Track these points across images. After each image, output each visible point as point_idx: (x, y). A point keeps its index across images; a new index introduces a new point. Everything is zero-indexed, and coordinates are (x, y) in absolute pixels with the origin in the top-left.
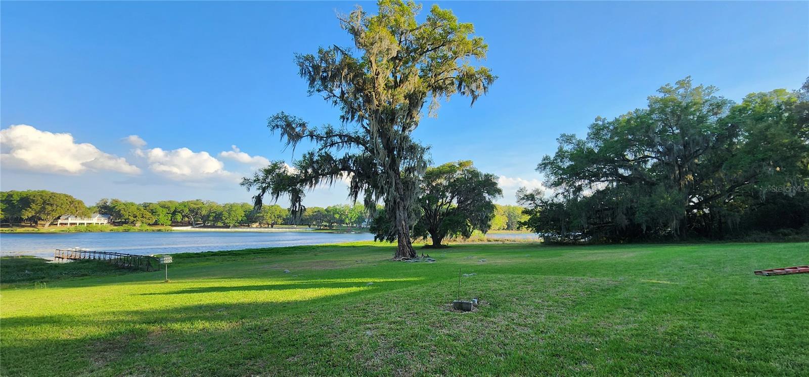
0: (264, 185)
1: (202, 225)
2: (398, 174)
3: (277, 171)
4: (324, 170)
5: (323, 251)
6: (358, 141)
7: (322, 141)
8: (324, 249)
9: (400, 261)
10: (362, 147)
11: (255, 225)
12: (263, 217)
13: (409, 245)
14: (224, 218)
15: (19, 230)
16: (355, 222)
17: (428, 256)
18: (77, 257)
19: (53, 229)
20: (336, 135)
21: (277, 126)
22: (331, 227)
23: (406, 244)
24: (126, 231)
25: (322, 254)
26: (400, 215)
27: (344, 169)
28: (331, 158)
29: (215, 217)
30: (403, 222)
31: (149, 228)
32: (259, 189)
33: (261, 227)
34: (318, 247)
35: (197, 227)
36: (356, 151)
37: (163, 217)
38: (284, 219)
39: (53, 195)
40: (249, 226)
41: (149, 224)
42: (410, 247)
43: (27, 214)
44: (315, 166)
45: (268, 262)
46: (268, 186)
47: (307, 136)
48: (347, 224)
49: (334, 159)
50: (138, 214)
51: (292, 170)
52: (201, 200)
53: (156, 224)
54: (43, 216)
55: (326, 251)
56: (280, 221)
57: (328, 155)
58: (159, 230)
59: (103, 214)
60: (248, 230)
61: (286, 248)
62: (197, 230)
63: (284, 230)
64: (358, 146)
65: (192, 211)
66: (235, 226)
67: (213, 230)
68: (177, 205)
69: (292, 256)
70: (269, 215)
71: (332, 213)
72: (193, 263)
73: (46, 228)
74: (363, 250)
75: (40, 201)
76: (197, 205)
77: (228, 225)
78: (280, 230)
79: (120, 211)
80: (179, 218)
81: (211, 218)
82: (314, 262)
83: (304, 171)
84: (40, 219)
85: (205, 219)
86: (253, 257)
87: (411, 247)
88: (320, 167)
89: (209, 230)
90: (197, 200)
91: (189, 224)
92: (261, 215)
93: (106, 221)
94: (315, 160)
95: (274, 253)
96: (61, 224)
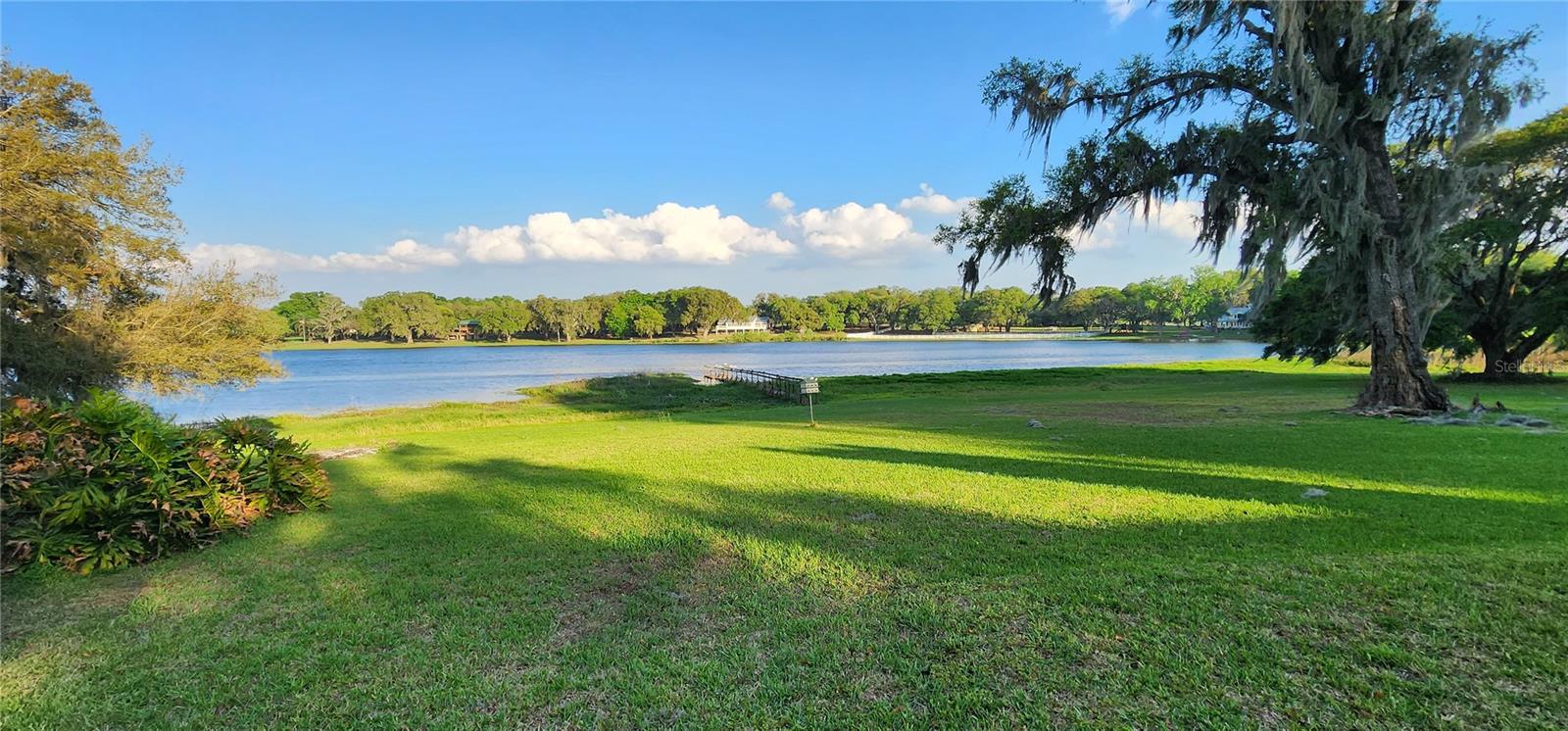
0: (981, 237)
1: (890, 329)
2: (1383, 155)
3: (1008, 200)
4: (1125, 180)
5: (1120, 380)
6: (1227, 80)
7: (1119, 107)
8: (1121, 376)
9: (1382, 417)
10: (1242, 97)
11: (975, 328)
12: (989, 311)
13: (1418, 372)
14: (922, 316)
15: (682, 340)
16: (1199, 316)
17: (1500, 408)
18: (725, 377)
19: (712, 339)
20: (1156, 82)
21: (1003, 95)
22: (1135, 328)
23: (1404, 368)
24: (789, 340)
25: (1117, 387)
26: (1383, 280)
27: (1181, 170)
28: (1145, 146)
29: (908, 315)
30: (1397, 303)
31: (818, 335)
32: (971, 246)
33: (987, 331)
34: (1108, 371)
35: (881, 334)
36: (1222, 111)
37: (835, 319)
38: (1031, 316)
39: (708, 292)
40: (964, 330)
41: (817, 330)
42: (1424, 379)
43: (686, 319)
44: (1100, 175)
45: (999, 400)
46: (988, 239)
47: (1077, 101)
48: (1176, 321)
49: (1154, 148)
50: (801, 315)
51: (1041, 194)
52: (885, 287)
53: (825, 329)
54: (702, 322)
55: (1126, 382)
56: (1023, 319)
57: (1136, 139)
58: (830, 339)
59: (761, 316)
60: (964, 337)
61: (1035, 371)
62: (882, 337)
63: (1031, 335)
64: (1228, 94)
65: (872, 306)
66: (941, 331)
67: (906, 337)
68: (852, 298)
69: (1048, 387)
70: (1001, 307)
71: (1138, 298)
72: (867, 393)
73: (704, 337)
74: (1227, 379)
75: (695, 301)
76: (880, 295)
77: (929, 328)
78: (1024, 336)
79: (779, 311)
80: (855, 318)
81: (902, 317)
82: (1101, 406)
83: (1070, 193)
84: (699, 326)
85: (893, 318)
86: (969, 387)
87: (1427, 376)
88: (1114, 175)
89: (901, 337)
90: (880, 287)
91: (871, 328)
92: (986, 308)
93: (765, 327)
94: (1099, 159)
95: (1010, 381)
96: (719, 331)
